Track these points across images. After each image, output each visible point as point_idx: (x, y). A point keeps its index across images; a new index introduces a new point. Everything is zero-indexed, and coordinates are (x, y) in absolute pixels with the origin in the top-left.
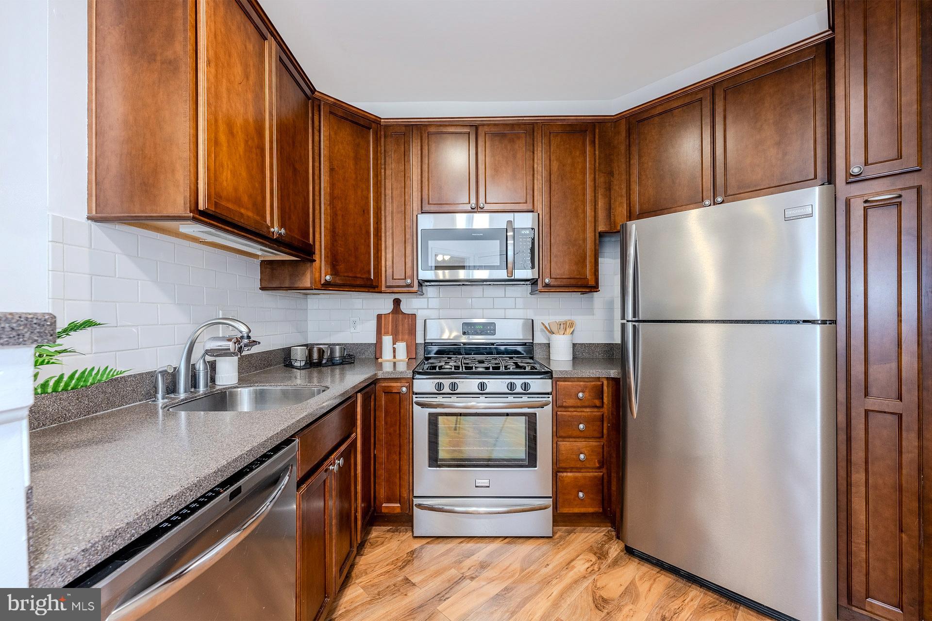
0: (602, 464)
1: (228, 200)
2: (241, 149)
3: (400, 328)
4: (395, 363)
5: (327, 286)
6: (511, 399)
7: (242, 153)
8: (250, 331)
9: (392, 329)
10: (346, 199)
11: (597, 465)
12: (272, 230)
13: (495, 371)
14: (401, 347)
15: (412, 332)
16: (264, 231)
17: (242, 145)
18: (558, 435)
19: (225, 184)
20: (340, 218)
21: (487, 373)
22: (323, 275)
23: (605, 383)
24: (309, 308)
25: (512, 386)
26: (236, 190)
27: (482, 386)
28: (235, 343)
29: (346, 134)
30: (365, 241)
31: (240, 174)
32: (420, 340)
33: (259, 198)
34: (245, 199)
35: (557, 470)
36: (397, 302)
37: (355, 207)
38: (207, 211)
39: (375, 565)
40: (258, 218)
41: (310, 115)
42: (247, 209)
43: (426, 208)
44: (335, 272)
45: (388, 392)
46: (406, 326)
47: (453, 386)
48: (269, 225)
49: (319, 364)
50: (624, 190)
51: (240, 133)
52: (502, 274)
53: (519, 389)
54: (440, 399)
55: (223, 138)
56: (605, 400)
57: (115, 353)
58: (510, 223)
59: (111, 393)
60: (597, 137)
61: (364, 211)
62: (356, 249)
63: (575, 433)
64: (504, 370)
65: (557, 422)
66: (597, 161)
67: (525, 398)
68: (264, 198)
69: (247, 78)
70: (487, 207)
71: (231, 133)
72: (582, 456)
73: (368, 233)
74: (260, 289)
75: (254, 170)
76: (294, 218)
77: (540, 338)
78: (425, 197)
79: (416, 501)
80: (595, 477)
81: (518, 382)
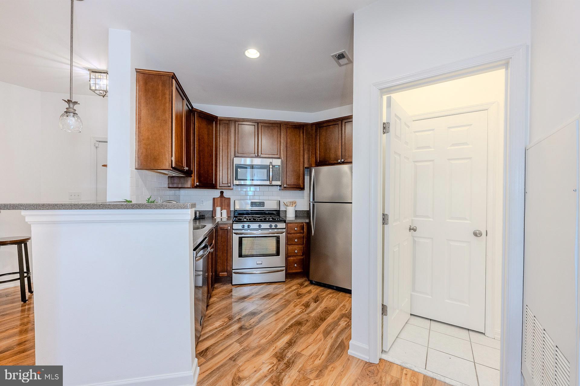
0: (303, 254)
3: (223, 204)
4: (221, 219)
5: (197, 187)
6: (270, 231)
9: (220, 204)
11: (302, 254)
12: (185, 168)
13: (265, 221)
14: (225, 212)
15: (229, 205)
18: (287, 244)
21: (261, 221)
22: (195, 182)
23: (305, 224)
25: (271, 226)
27: (260, 226)
29: (204, 124)
30: (211, 168)
32: (232, 209)
34: (180, 160)
35: (287, 256)
36: (222, 193)
38: (174, 167)
41: (194, 119)
42: (180, 163)
43: (237, 155)
44: (199, 181)
45: (222, 229)
46: (226, 203)
47: (249, 226)
50: (314, 152)
52: (268, 183)
53: (273, 227)
54: (243, 231)
56: (305, 230)
58: (271, 163)
60: (305, 130)
61: (211, 156)
63: (294, 243)
64: (268, 220)
65: (288, 239)
66: (305, 140)
67: (276, 230)
68: (183, 157)
70: (262, 156)
72: (296, 251)
73: (213, 164)
74: (168, 188)
77: (282, 208)
78: (236, 150)
79: (233, 271)
80: (301, 259)
81: (273, 225)
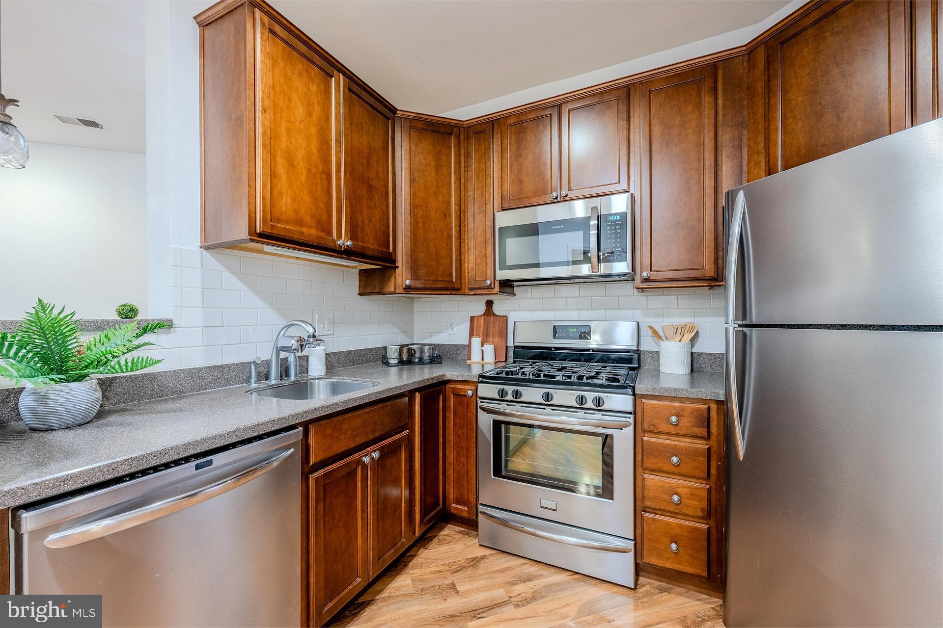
0: (708, 515)
1: (287, 222)
2: (303, 177)
3: (491, 330)
4: (483, 365)
5: (408, 290)
6: (581, 414)
7: (303, 181)
8: (315, 331)
9: (483, 331)
10: (427, 207)
11: (700, 514)
12: (339, 243)
13: (566, 382)
14: (489, 349)
15: (504, 334)
16: (331, 245)
17: (305, 173)
18: (638, 466)
19: (284, 208)
20: (420, 225)
21: (554, 381)
22: (404, 280)
23: (714, 407)
24: (415, 310)
25: (582, 400)
26: (297, 212)
27: (547, 397)
28: (298, 342)
29: (426, 145)
30: (447, 245)
31: (302, 199)
32: (510, 343)
33: (325, 217)
34: (308, 219)
35: (639, 508)
36: (489, 304)
37: (437, 213)
38: (263, 233)
39: (432, 561)
40: (323, 235)
41: (390, 133)
42: (309, 227)
43: (507, 205)
45: (457, 395)
46: (497, 328)
47: (517, 394)
48: (336, 239)
49: (410, 362)
50: (762, 144)
51: (301, 164)
53: (590, 404)
54: (504, 407)
55: (281, 170)
56: (714, 429)
57: (221, 346)
58: (594, 210)
59: (217, 376)
60: (720, 80)
61: (445, 216)
62: (437, 254)
63: (667, 467)
64: (576, 380)
65: (639, 448)
66: (721, 113)
67: (598, 416)
68: (330, 216)
69: (310, 115)
70: (571, 195)
71: (291, 163)
72: (675, 498)
73: (450, 237)
74: (358, 294)
75: (318, 193)
76: (368, 230)
77: (648, 345)
78: (505, 193)
79: (482, 509)
80: (696, 529)
81: (589, 395)
